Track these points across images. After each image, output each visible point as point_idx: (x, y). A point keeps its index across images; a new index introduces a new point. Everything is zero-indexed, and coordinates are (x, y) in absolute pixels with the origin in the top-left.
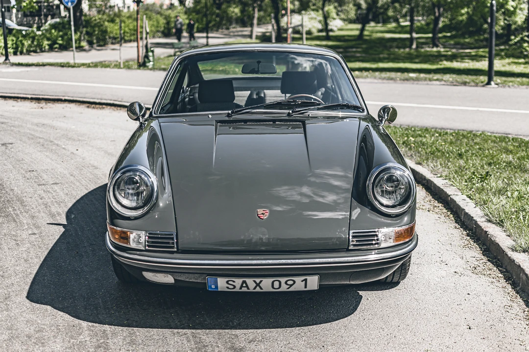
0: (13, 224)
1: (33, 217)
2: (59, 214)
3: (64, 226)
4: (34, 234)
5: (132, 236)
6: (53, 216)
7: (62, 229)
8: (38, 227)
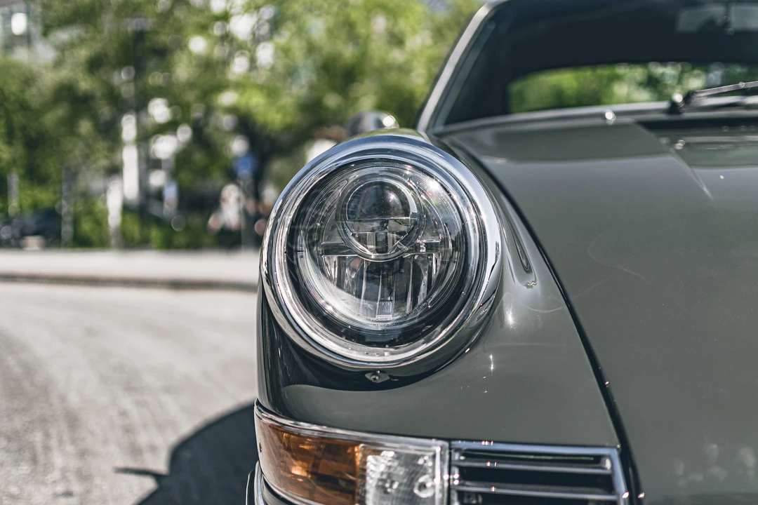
0: (25, 468)
1: (82, 454)
2: (153, 449)
3: (157, 476)
4: (68, 494)
5: (376, 466)
6: (135, 451)
7: (149, 484)
8: (84, 476)
